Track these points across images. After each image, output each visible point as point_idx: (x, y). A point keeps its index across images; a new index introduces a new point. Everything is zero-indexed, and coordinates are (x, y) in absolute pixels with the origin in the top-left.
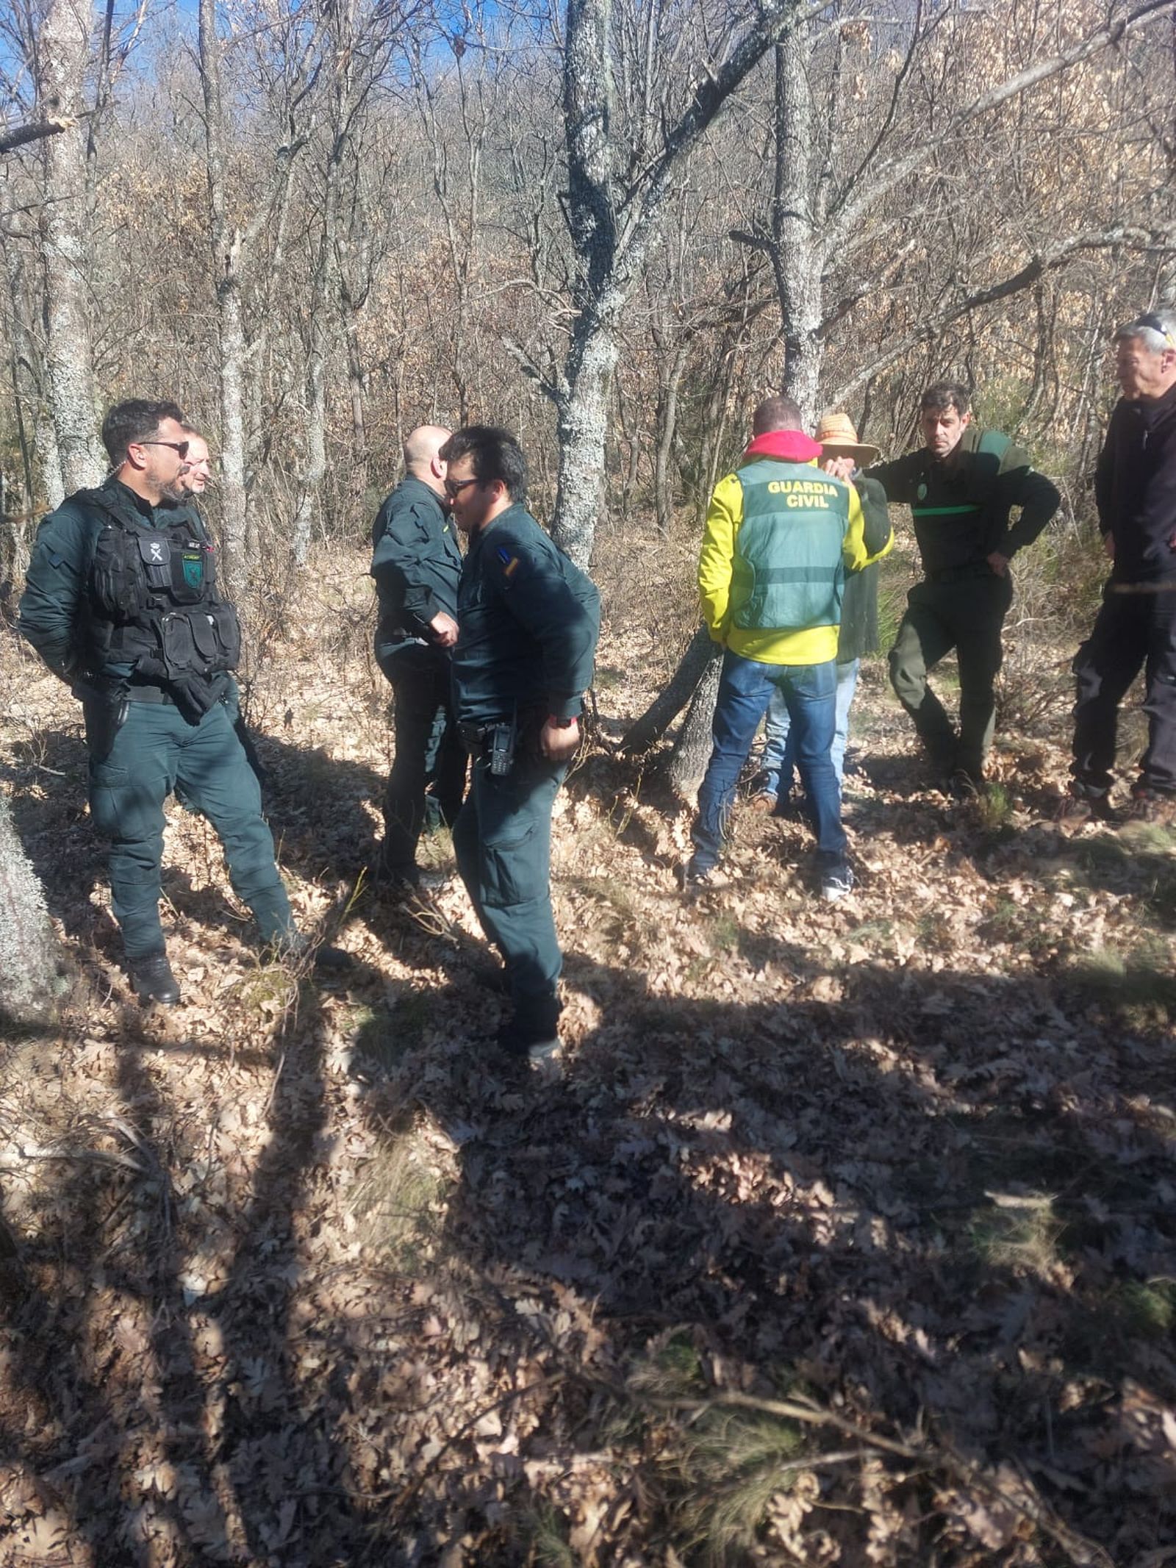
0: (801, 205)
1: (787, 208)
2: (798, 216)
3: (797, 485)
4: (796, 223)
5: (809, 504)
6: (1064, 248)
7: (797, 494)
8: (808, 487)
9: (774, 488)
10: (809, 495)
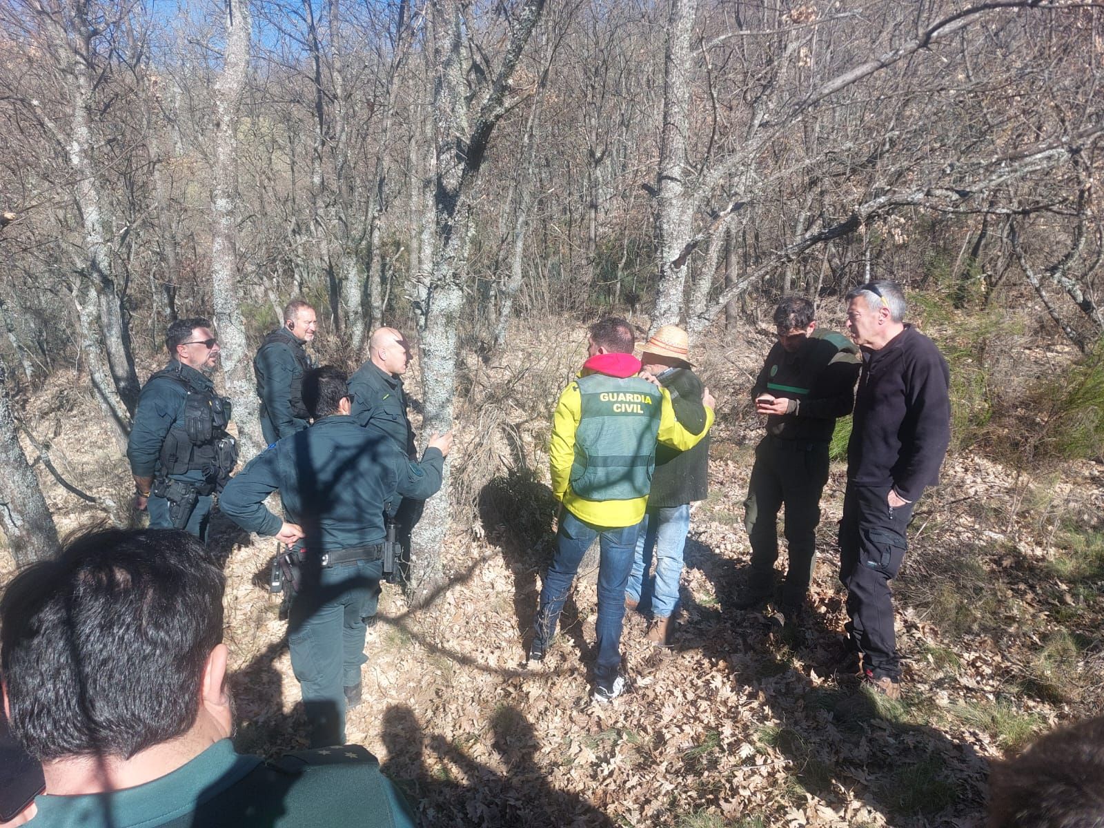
0: (676, 172)
1: (665, 174)
2: (672, 179)
3: (621, 396)
4: (671, 184)
5: (629, 410)
6: (876, 205)
7: (621, 402)
8: (629, 397)
9: (604, 398)
10: (630, 403)
